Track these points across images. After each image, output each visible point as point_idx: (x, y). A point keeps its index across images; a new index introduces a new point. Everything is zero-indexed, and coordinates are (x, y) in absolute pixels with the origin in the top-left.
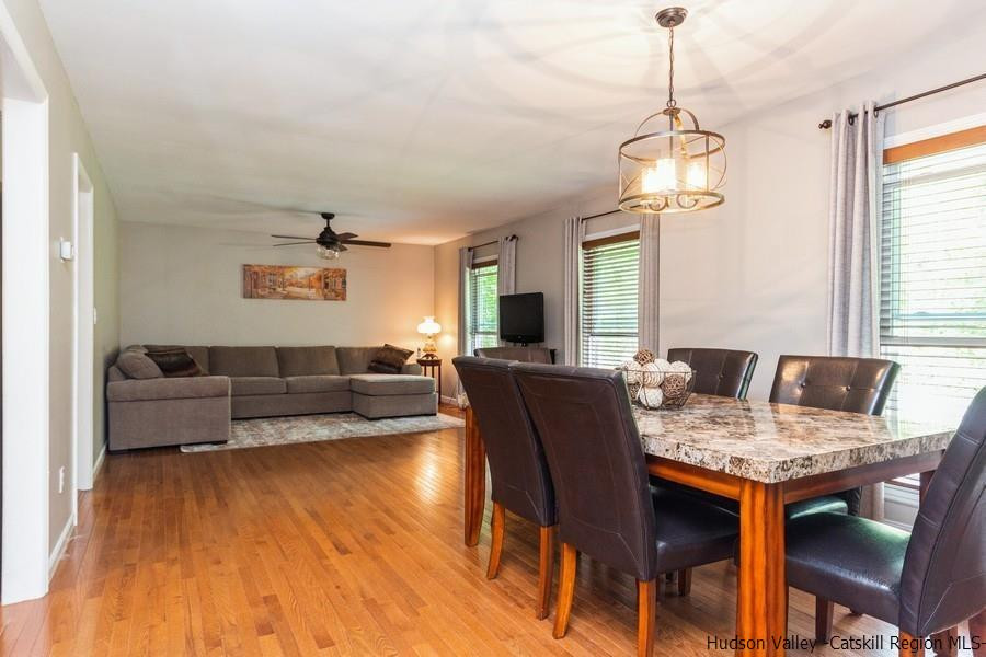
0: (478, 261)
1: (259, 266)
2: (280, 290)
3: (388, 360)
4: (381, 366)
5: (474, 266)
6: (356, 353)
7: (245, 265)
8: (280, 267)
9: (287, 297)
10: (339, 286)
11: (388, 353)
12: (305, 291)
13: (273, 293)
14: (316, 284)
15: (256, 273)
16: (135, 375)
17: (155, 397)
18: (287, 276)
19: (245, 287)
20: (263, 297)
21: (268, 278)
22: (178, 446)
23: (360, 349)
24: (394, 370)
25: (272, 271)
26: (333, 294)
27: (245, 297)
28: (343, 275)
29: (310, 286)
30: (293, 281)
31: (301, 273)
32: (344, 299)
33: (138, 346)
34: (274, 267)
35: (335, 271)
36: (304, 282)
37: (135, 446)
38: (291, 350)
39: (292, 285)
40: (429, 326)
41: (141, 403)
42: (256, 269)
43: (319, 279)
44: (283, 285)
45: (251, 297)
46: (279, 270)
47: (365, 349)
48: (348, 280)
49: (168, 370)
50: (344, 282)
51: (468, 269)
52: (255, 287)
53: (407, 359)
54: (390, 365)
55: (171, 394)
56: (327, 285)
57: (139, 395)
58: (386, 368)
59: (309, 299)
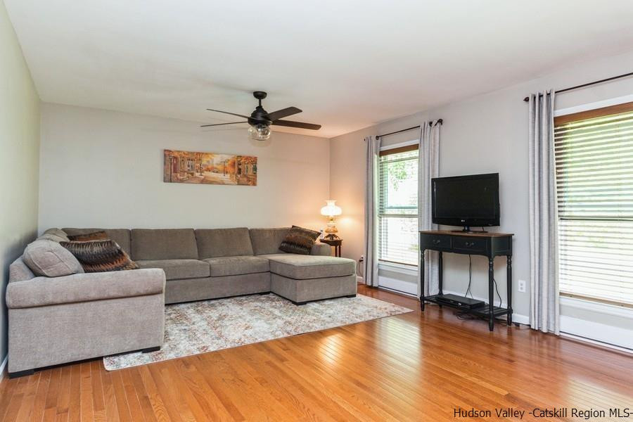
0: (384, 148)
1: (179, 152)
2: (197, 174)
3: (297, 241)
4: (292, 247)
5: (382, 153)
6: (268, 235)
7: (165, 150)
8: (198, 154)
9: (204, 181)
10: (250, 172)
11: (297, 234)
12: (220, 176)
13: (191, 178)
14: (231, 170)
15: (175, 158)
16: (45, 272)
17: (71, 299)
18: (204, 162)
19: (165, 171)
20: (181, 181)
21: (187, 163)
22: (101, 358)
23: (270, 231)
24: (306, 251)
25: (190, 156)
26: (245, 179)
27: (165, 181)
28: (254, 161)
29: (225, 172)
30: (210, 167)
31: (216, 160)
32: (254, 184)
33: (57, 229)
34: (192, 153)
35: (247, 158)
36: (220, 167)
37: (45, 364)
38: (209, 232)
39: (208, 170)
40: (330, 209)
41: (53, 308)
42: (176, 154)
43: (233, 165)
44: (201, 170)
45: (171, 182)
46: (198, 156)
47: (275, 230)
48: (258, 166)
49: (90, 264)
50: (255, 169)
51: (376, 156)
52: (175, 172)
53: (315, 239)
54: (302, 246)
55: (93, 295)
56: (240, 170)
57: (50, 299)
58: (298, 248)
59: (224, 184)
